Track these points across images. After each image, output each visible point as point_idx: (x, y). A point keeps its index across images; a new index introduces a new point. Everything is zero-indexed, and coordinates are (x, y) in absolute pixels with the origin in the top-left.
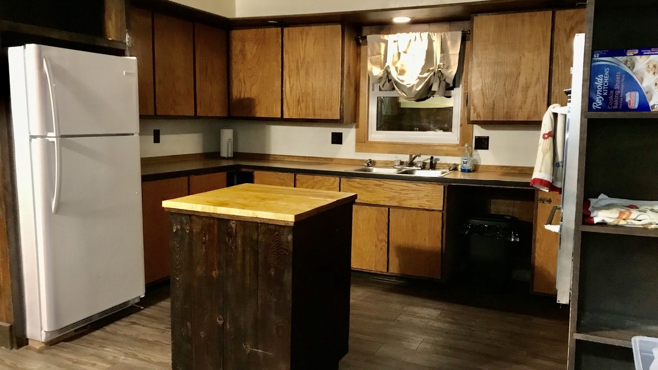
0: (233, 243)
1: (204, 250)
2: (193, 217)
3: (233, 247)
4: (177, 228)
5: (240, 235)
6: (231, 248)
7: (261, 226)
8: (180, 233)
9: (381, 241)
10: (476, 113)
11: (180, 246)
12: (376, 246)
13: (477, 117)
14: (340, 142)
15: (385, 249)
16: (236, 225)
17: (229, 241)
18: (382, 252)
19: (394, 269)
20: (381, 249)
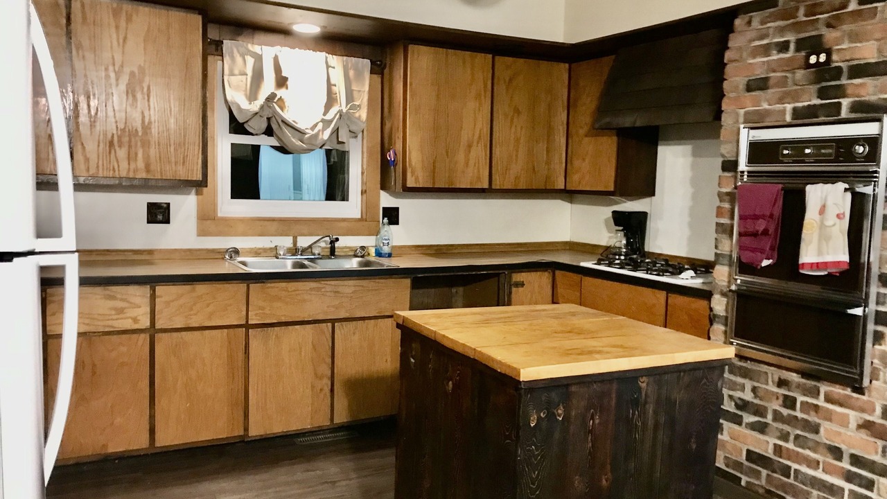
0: (639, 416)
1: (590, 445)
2: (573, 389)
3: (640, 424)
4: (539, 418)
5: (652, 399)
6: (636, 425)
7: (684, 375)
8: (544, 424)
9: (321, 378)
10: (414, 178)
11: (542, 451)
12: (313, 387)
13: (416, 183)
14: (167, 221)
15: (327, 390)
16: (647, 384)
17: (634, 414)
18: (322, 396)
19: (341, 417)
20: (321, 390)
